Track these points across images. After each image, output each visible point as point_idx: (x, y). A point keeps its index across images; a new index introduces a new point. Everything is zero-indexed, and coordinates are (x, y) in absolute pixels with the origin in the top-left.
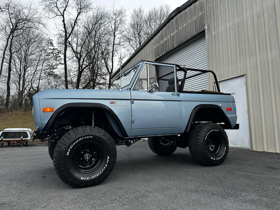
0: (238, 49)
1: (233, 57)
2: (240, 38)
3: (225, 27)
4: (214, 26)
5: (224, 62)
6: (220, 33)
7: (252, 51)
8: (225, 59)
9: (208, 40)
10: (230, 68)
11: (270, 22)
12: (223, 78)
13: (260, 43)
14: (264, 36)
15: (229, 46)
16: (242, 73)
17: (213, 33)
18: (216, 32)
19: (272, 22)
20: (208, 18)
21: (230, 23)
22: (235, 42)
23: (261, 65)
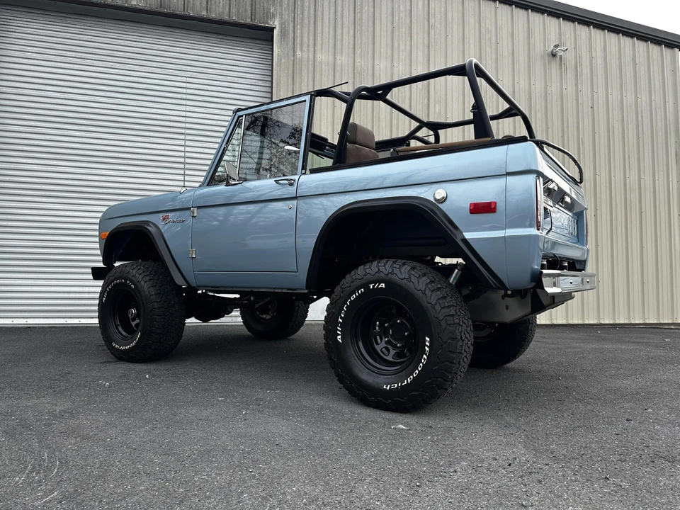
3: (331, 58)
4: (302, 37)
6: (317, 64)
9: (280, 59)
17: (298, 52)
18: (305, 55)
20: (285, 6)
21: (344, 58)
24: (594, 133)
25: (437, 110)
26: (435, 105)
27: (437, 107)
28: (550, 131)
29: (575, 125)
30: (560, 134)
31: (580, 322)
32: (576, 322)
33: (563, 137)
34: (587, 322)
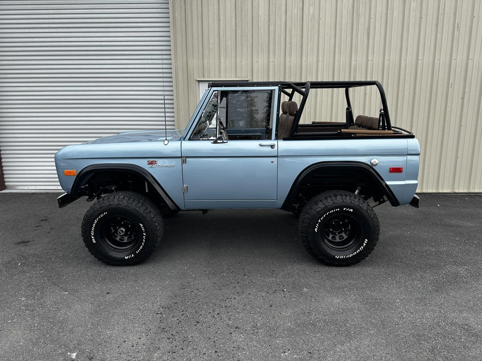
0: (239, 31)
1: (229, 43)
2: (243, 12)
5: (211, 46)
7: (262, 44)
8: (212, 41)
10: (222, 61)
11: (293, 9)
12: (206, 77)
13: (277, 36)
14: (283, 27)
15: (222, 18)
16: (244, 76)
19: (296, 11)
22: (234, 15)
23: (275, 72)
24: (473, 16)
25: (311, 12)
26: (309, 8)
27: (311, 9)
28: (423, 20)
29: (453, 11)
30: (435, 22)
31: (434, 191)
32: (430, 191)
33: (437, 24)
34: (441, 191)
